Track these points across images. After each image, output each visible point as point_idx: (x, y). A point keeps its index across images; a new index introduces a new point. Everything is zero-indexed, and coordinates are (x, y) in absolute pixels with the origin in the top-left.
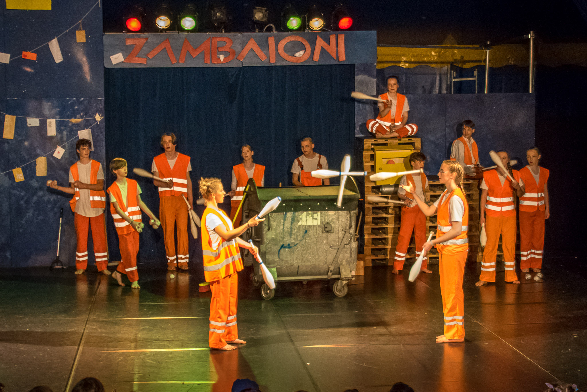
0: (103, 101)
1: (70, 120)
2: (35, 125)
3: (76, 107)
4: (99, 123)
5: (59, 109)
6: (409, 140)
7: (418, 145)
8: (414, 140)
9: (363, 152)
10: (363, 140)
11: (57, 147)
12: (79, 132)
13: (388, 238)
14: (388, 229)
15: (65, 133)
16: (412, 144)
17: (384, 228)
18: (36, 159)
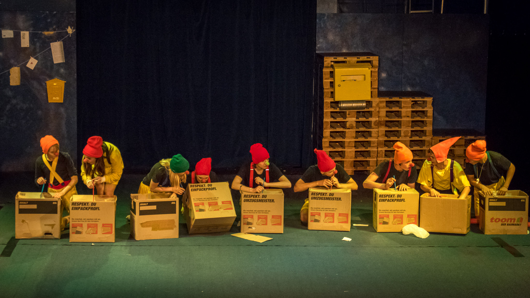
0: (75, 15)
1: (43, 33)
2: (9, 37)
3: (49, 20)
4: (70, 36)
5: (32, 22)
6: (367, 58)
7: (376, 63)
8: (372, 58)
9: (323, 69)
10: (324, 57)
11: (30, 58)
12: (51, 44)
13: (345, 151)
14: (345, 142)
15: (38, 44)
16: (369, 62)
17: (342, 142)
18: (9, 69)
